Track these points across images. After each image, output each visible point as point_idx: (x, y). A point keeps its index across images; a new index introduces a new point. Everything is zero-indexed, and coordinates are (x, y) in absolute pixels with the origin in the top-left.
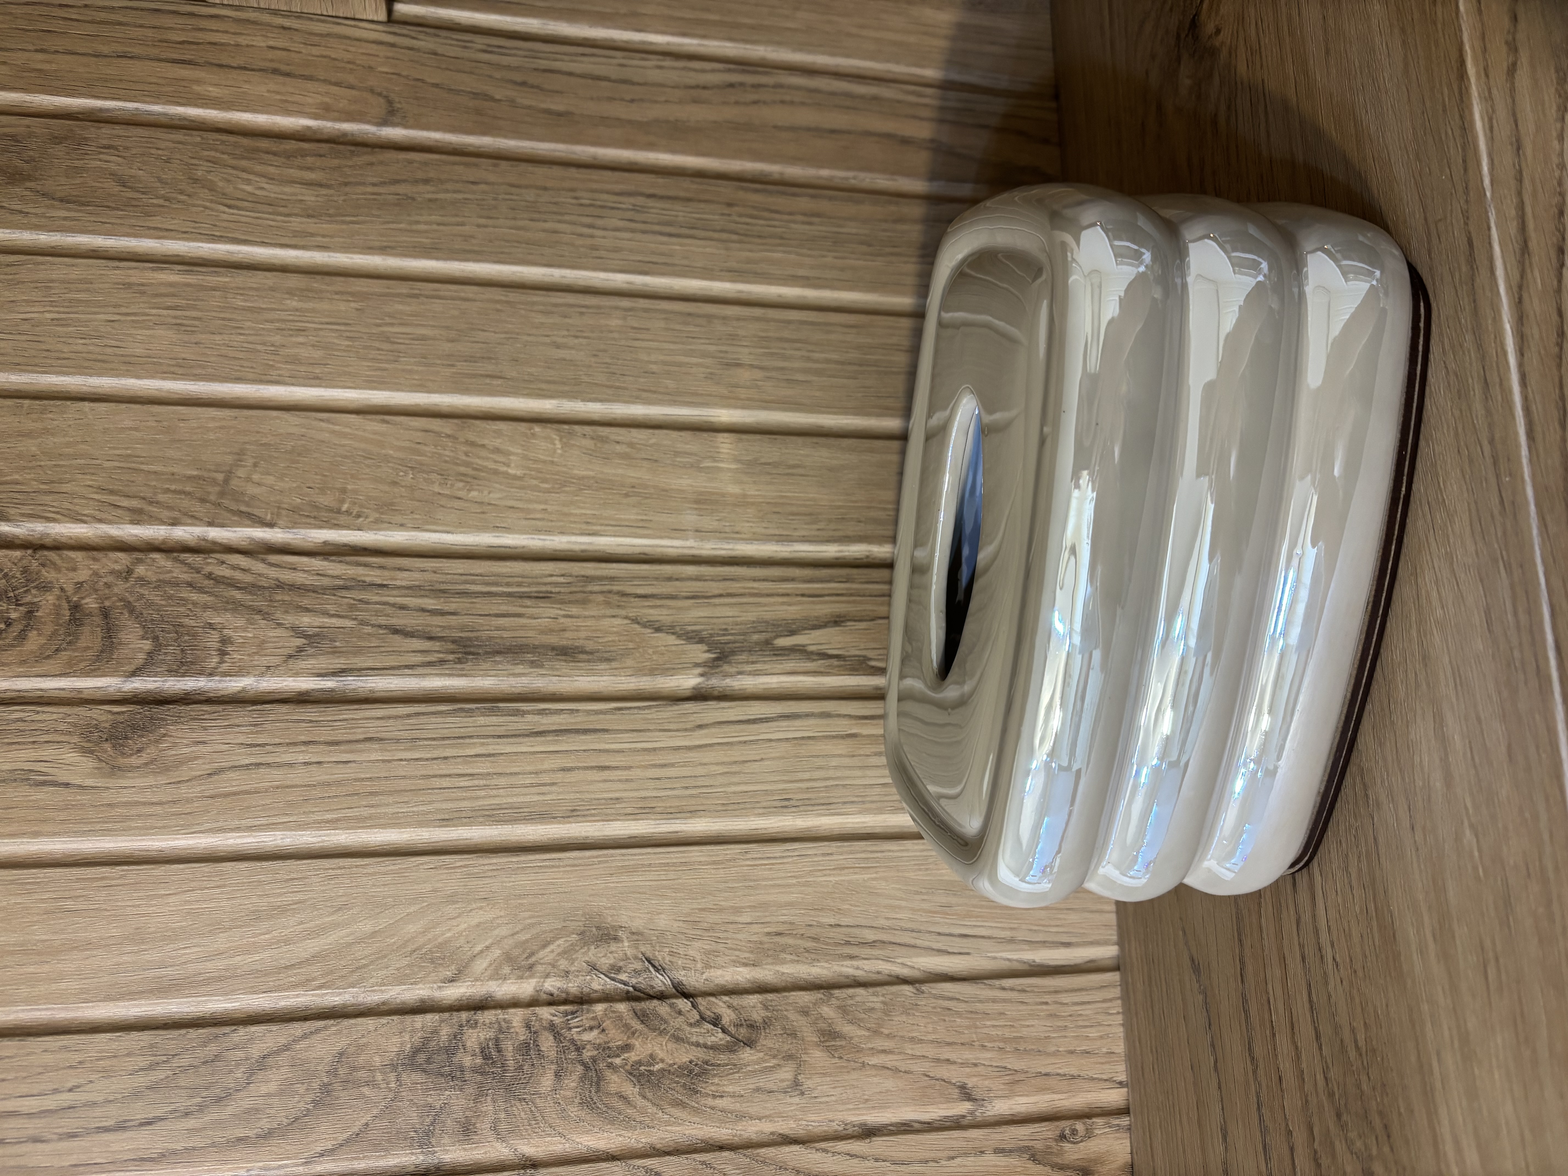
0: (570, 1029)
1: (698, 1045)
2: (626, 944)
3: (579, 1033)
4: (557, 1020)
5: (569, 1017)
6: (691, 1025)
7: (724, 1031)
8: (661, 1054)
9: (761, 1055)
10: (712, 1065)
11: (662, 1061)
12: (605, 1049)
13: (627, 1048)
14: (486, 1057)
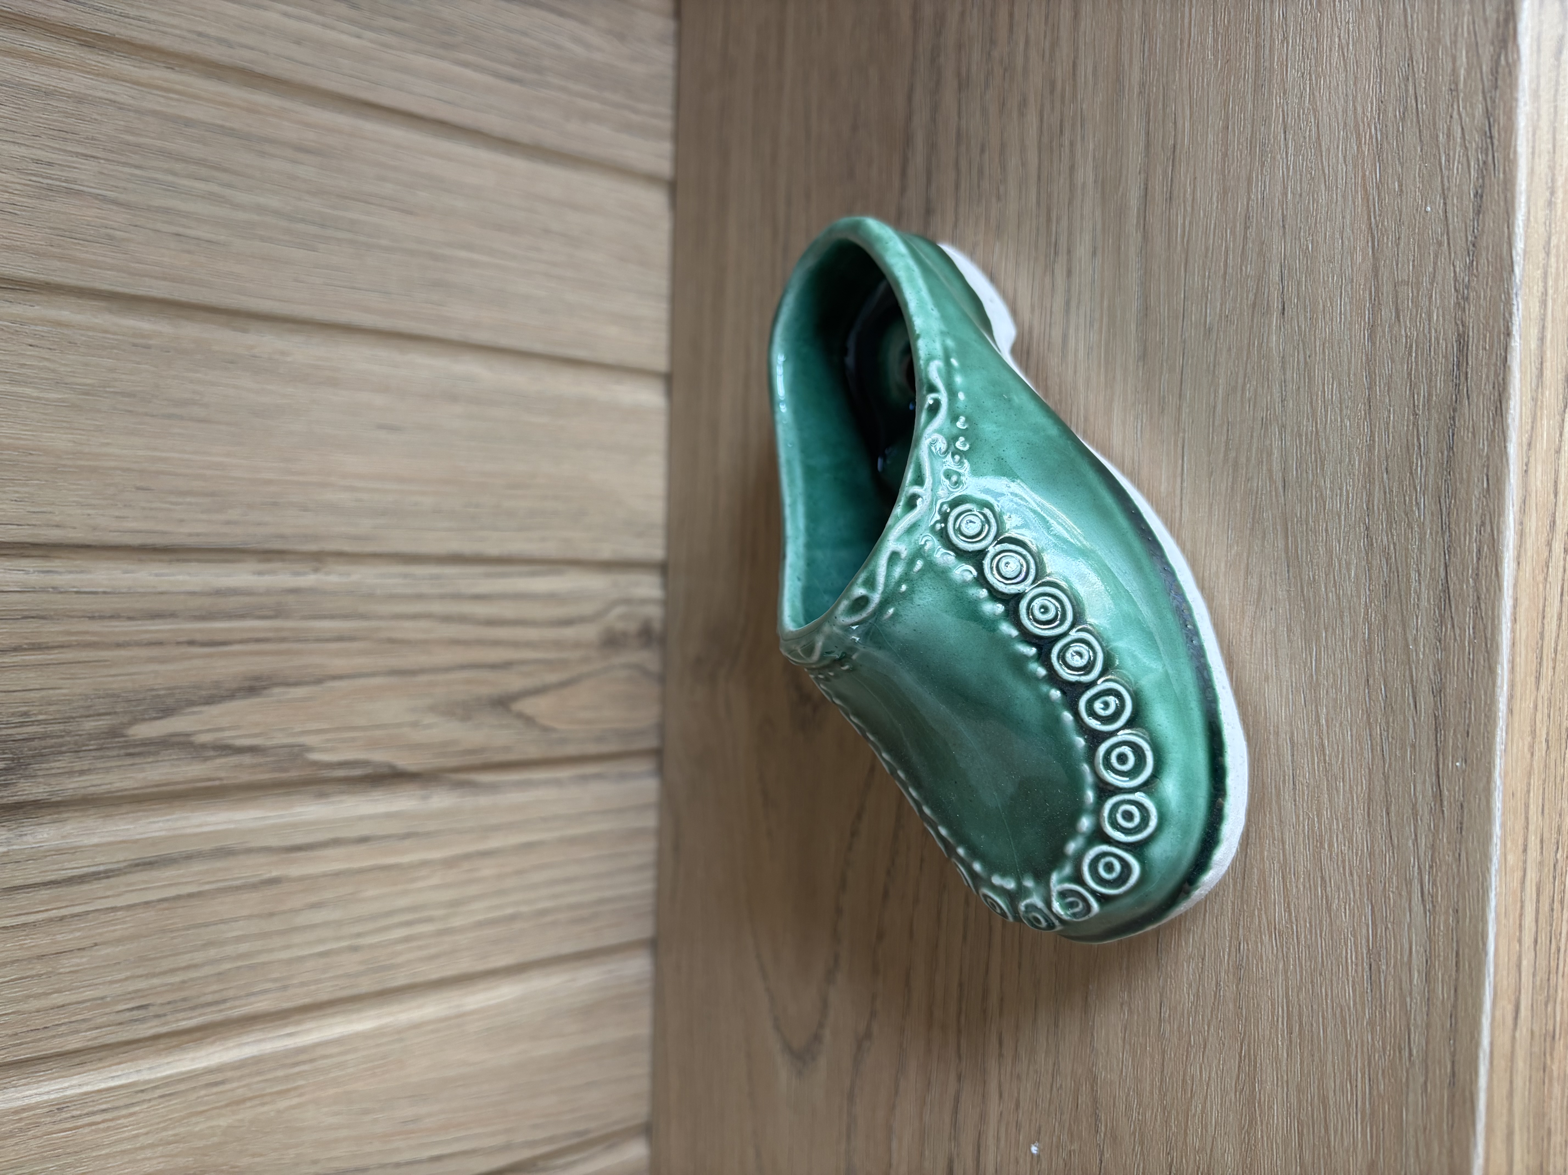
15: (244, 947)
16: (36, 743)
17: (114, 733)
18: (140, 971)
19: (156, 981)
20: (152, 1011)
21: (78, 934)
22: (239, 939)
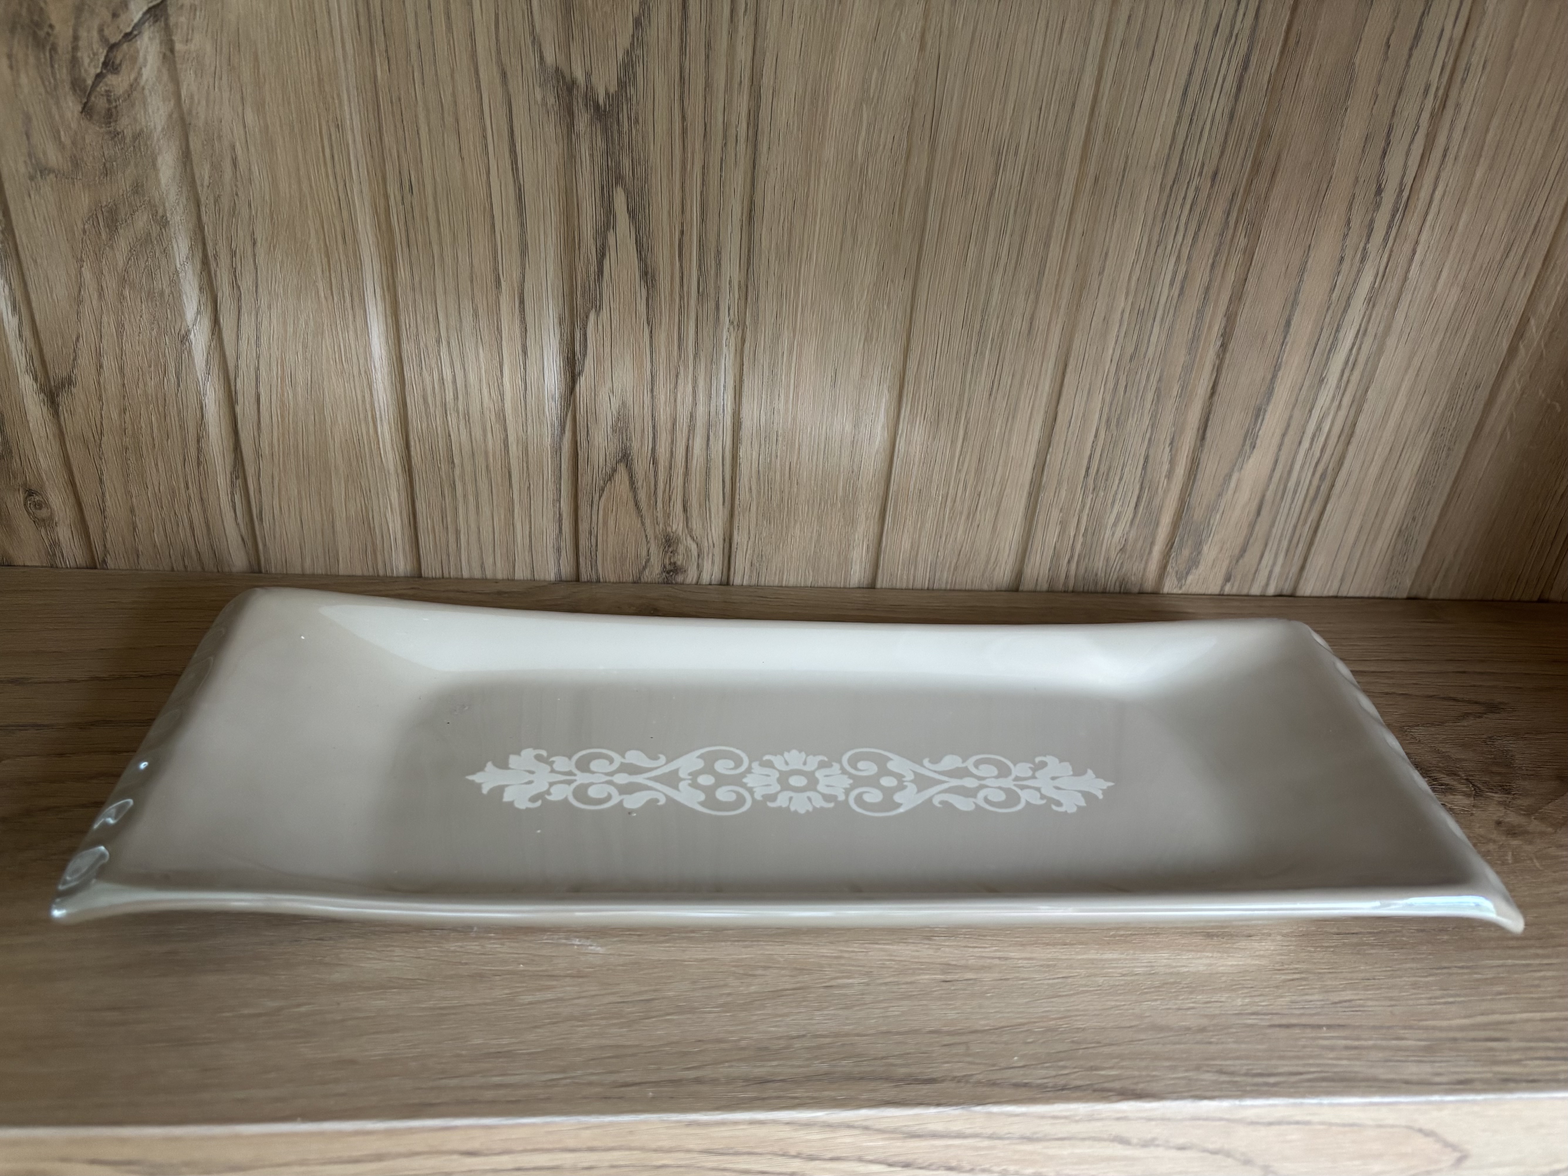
6: (101, 30)
7: (99, 77)
9: (74, 125)
10: (52, 58)
15: (449, 260)
16: (615, 126)
17: (619, 178)
18: (439, 188)
19: (430, 200)
20: (408, 195)
21: (472, 148)
22: (456, 258)
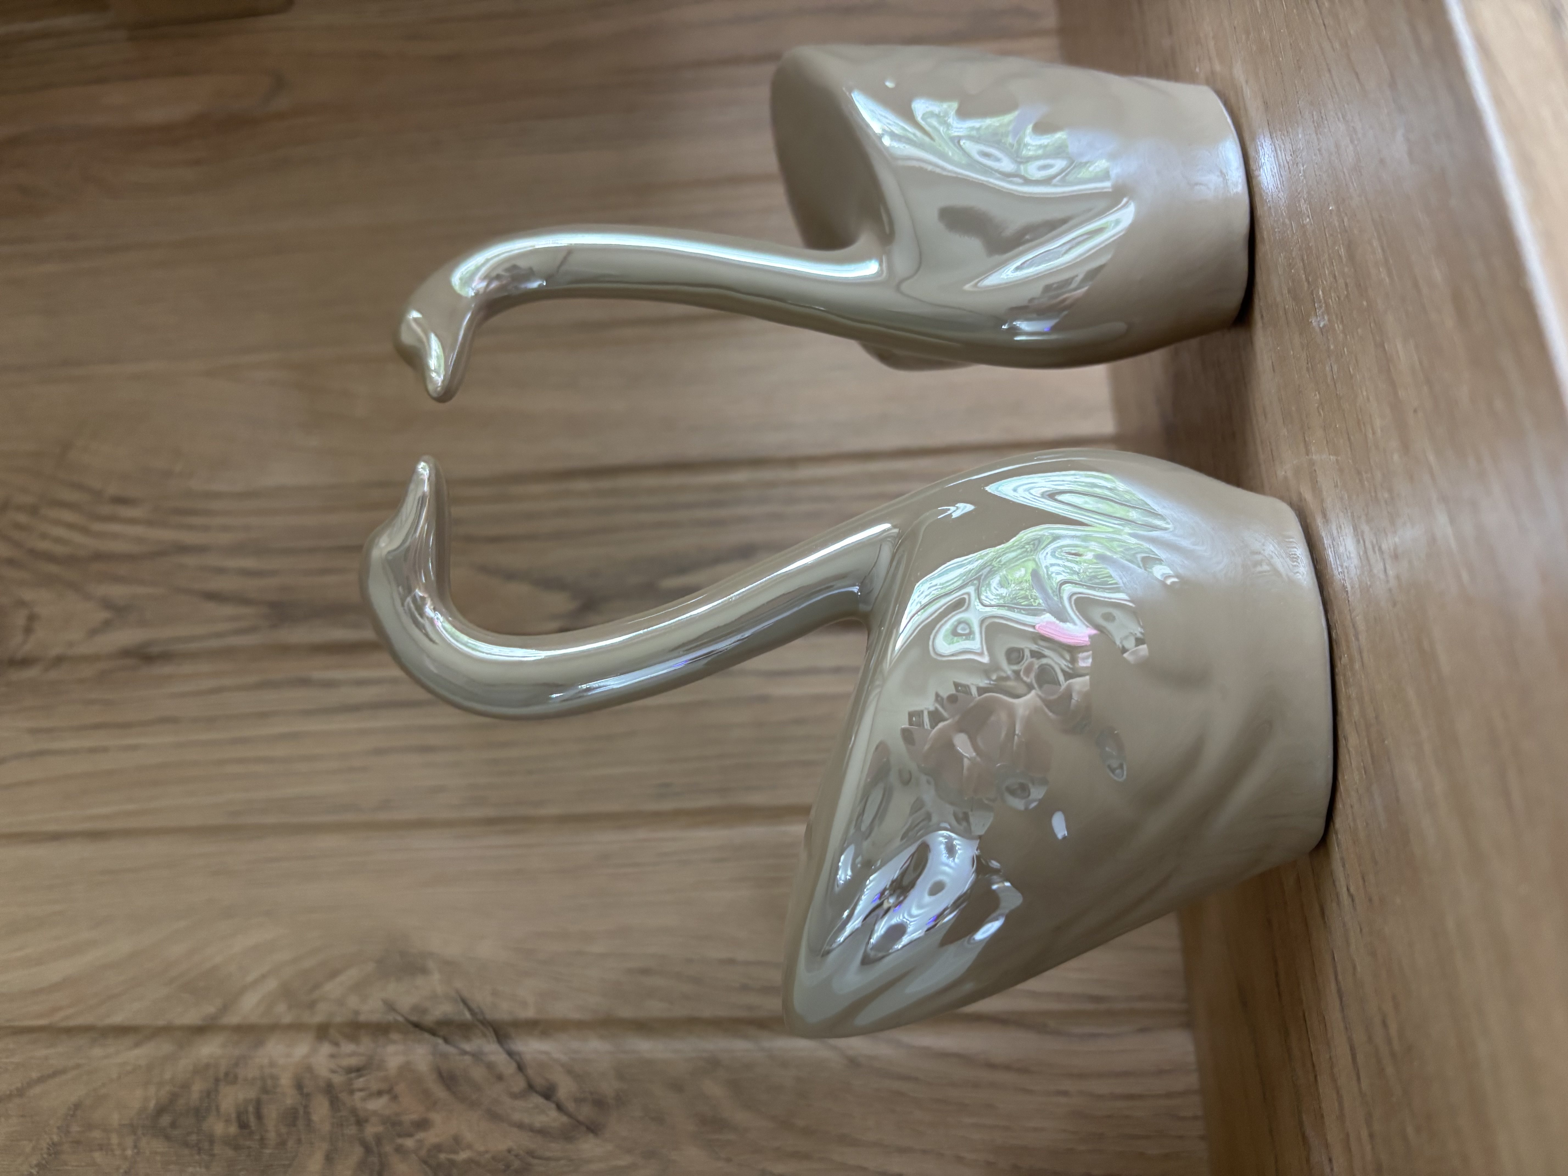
0: (352, 1092)
1: (520, 1126)
2: (436, 977)
3: (364, 1099)
4: (337, 1079)
5: (353, 1075)
6: (515, 1096)
7: (560, 1107)
8: (468, 1136)
9: (609, 1147)
10: (540, 1158)
11: (469, 1147)
12: (393, 1123)
13: (423, 1124)
14: (243, 1125)
